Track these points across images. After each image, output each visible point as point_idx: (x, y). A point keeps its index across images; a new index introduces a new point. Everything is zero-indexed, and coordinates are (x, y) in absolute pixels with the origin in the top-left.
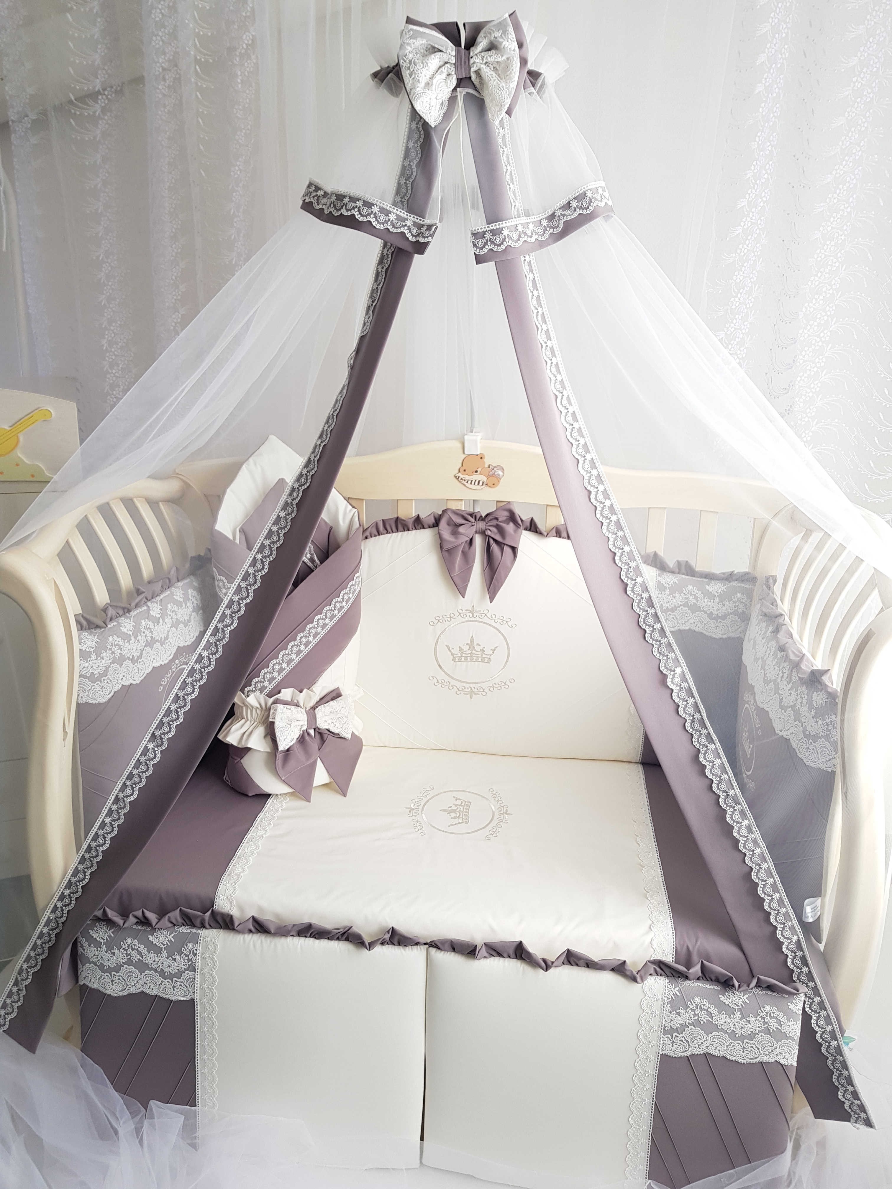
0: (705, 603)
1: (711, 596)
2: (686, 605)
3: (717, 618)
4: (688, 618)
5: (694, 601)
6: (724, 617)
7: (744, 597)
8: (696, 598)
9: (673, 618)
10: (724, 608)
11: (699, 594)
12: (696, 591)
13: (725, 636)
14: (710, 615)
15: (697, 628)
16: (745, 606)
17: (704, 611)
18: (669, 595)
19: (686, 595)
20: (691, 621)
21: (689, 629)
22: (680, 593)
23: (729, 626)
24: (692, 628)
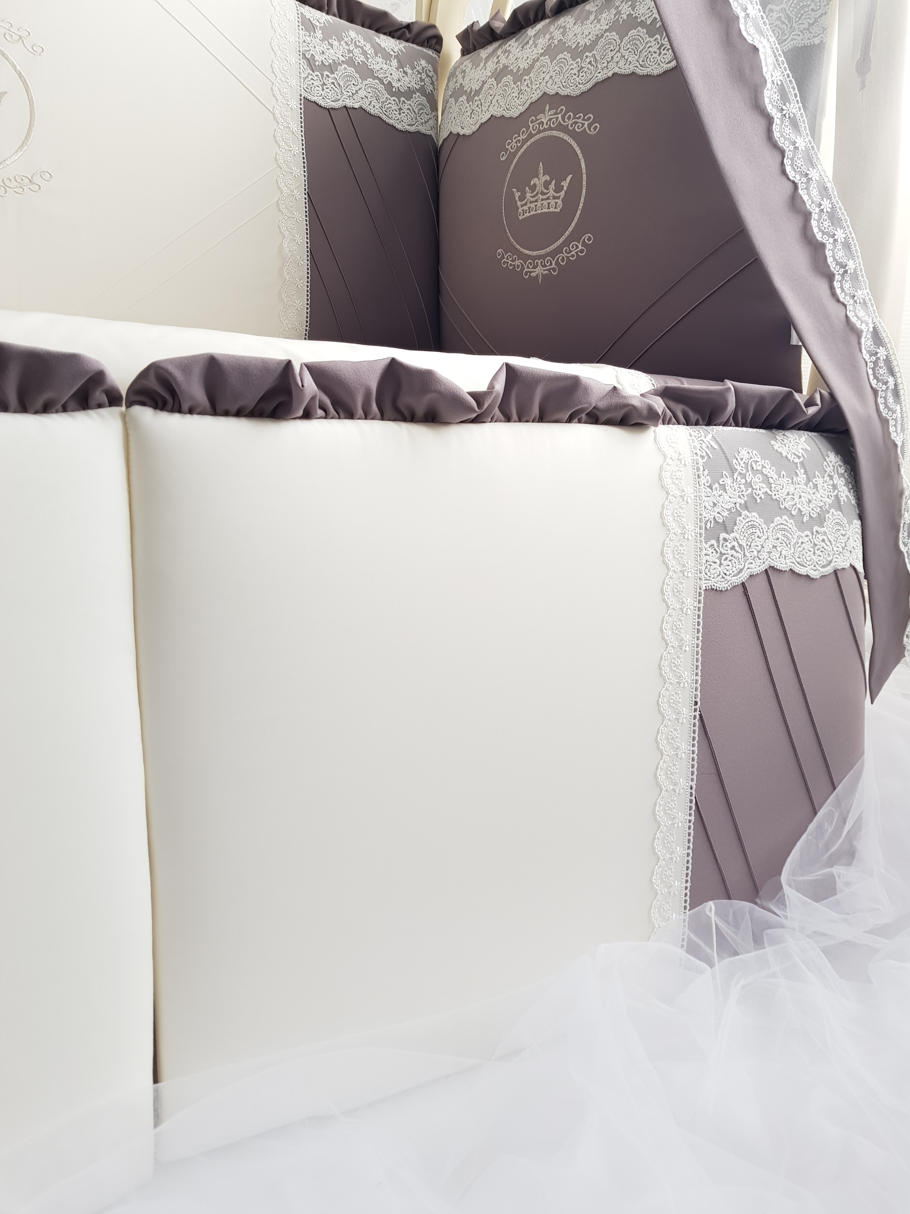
0: (377, 64)
1: (387, 57)
2: (350, 62)
3: (398, 94)
4: (357, 88)
5: (362, 58)
6: (409, 94)
7: (430, 67)
8: (364, 53)
9: (333, 83)
10: (406, 78)
11: (368, 48)
12: (362, 42)
13: (412, 129)
14: (389, 87)
15: (371, 107)
16: (432, 83)
17: (378, 78)
18: (322, 40)
19: (349, 45)
20: (362, 93)
21: (361, 108)
22: (339, 41)
23: (416, 111)
24: (364, 107)
